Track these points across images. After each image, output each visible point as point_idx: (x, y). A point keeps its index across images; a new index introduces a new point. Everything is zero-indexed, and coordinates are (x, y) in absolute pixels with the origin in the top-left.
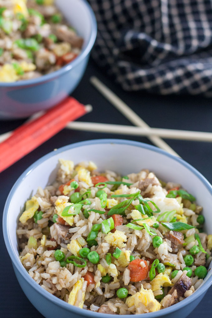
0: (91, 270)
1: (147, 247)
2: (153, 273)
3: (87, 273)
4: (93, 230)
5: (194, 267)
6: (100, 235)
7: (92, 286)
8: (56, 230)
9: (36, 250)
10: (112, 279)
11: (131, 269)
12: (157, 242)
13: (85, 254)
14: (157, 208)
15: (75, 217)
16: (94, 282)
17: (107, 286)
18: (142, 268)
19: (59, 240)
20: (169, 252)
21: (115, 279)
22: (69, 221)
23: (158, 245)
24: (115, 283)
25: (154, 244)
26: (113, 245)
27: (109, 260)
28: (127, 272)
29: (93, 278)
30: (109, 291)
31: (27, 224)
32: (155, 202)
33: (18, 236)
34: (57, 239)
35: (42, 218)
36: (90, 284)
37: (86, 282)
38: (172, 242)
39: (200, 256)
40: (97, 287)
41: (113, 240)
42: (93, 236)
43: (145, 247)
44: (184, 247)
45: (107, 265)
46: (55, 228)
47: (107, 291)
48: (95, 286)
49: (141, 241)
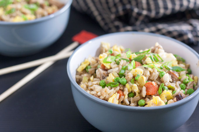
0: (122, 88)
1: (156, 78)
2: (161, 91)
3: (119, 90)
4: (122, 69)
5: (186, 90)
6: (127, 71)
7: (122, 97)
8: (100, 72)
9: (87, 83)
10: (135, 94)
11: (146, 86)
12: (163, 74)
13: (117, 80)
14: (162, 59)
15: (111, 64)
16: (124, 95)
17: (132, 99)
18: (153, 86)
19: (102, 77)
20: (170, 82)
21: (137, 94)
22: (107, 66)
23: (163, 76)
24: (137, 96)
25: (161, 76)
26: (135, 75)
27: (133, 82)
28: (144, 89)
29: (123, 93)
30: (133, 102)
31: (82, 72)
32: (160, 56)
33: (76, 79)
34: (101, 77)
35: (91, 68)
36: (121, 96)
37: (119, 94)
38: (172, 76)
39: (189, 85)
40: (125, 98)
41: (135, 72)
42: (123, 72)
43: (155, 77)
44: (180, 80)
45: (132, 84)
46: (99, 71)
47: (132, 102)
48: (124, 97)
49: (152, 74)
